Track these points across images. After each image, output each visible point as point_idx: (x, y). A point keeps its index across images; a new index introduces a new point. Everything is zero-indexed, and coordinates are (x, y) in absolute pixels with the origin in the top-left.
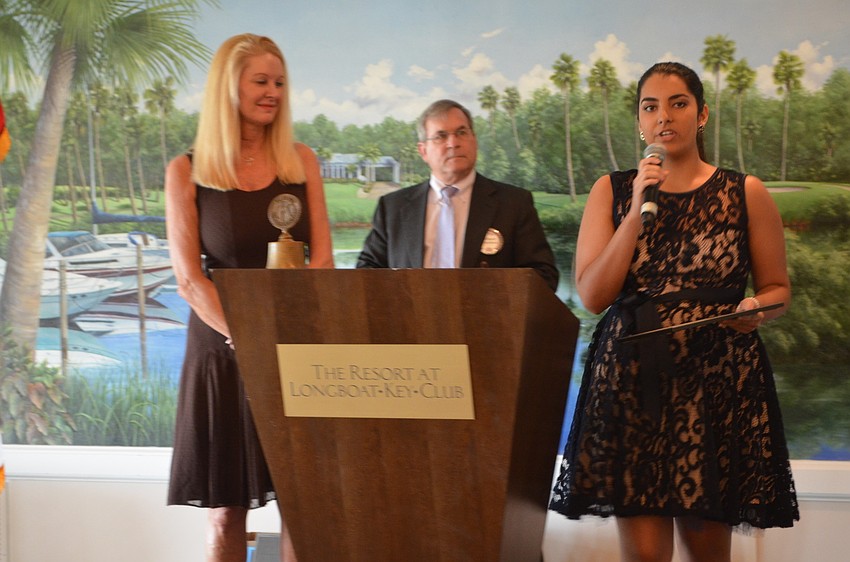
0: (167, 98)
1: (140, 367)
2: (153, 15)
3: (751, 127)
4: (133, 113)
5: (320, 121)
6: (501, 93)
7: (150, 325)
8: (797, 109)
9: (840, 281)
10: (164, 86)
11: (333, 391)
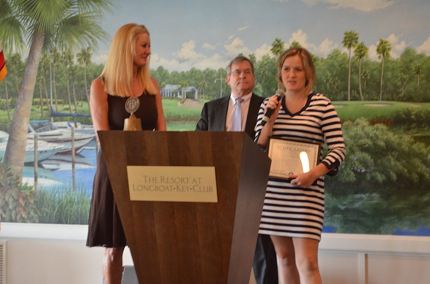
0: (88, 57)
2: (81, 17)
3: (366, 75)
4: (71, 64)
5: (160, 69)
8: (388, 66)
9: (407, 149)
10: (86, 51)
11: (152, 188)
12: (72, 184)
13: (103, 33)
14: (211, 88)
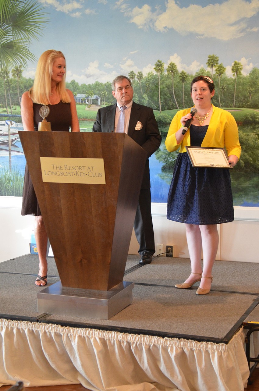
0: (20, 73)
1: (9, 168)
2: (15, 43)
3: (223, 88)
4: (7, 78)
5: (73, 82)
6: (137, 74)
7: (12, 153)
8: (239, 81)
9: (252, 143)
10: (19, 68)
11: (58, 173)
12: (9, 167)
13: (31, 54)
14: (110, 97)
